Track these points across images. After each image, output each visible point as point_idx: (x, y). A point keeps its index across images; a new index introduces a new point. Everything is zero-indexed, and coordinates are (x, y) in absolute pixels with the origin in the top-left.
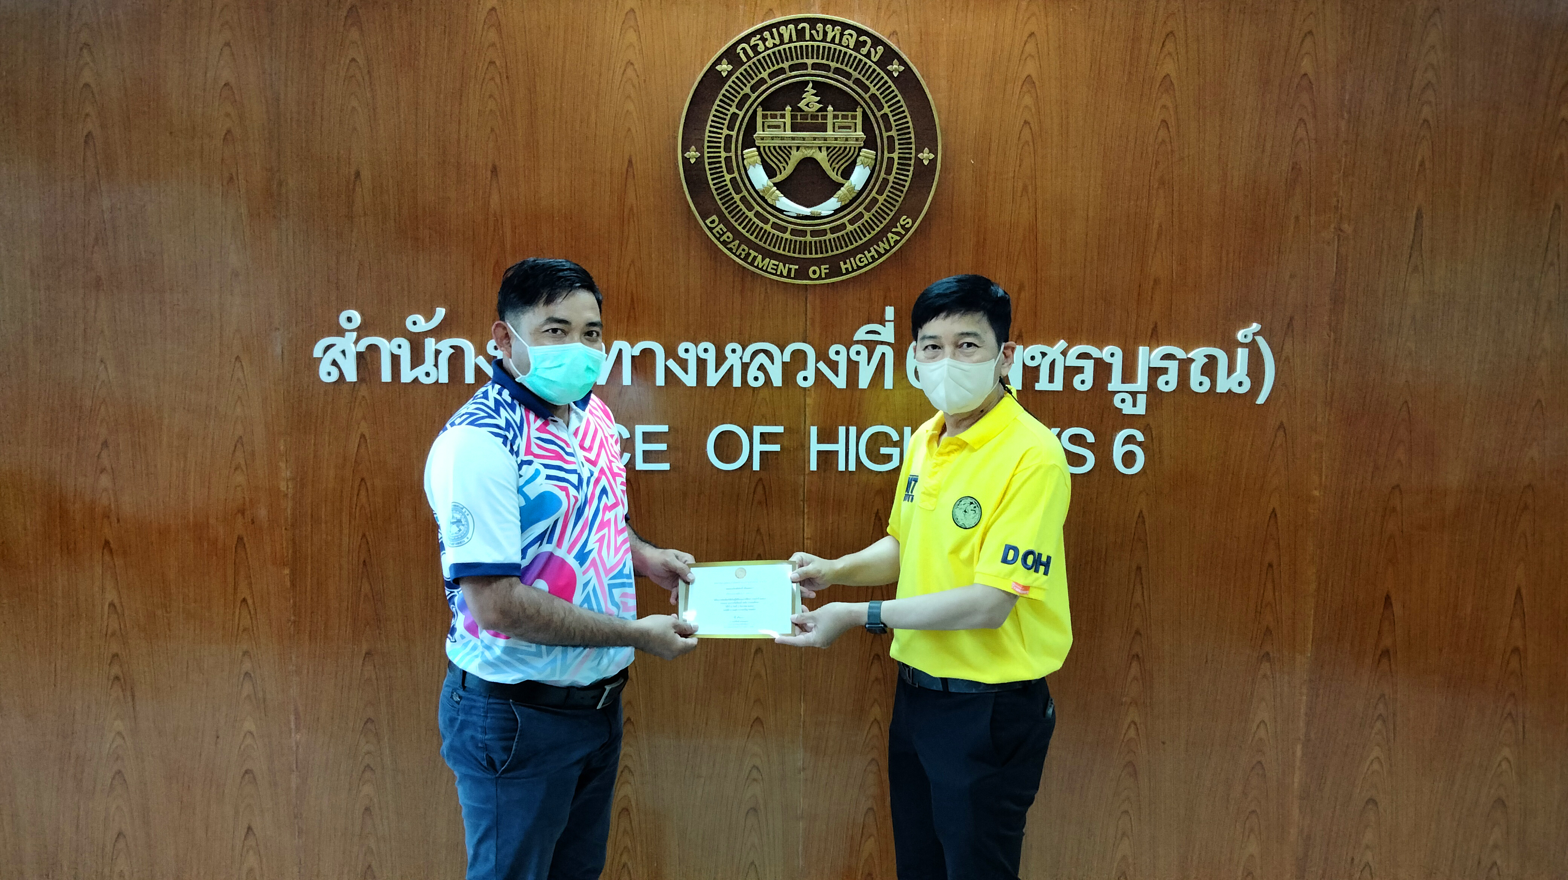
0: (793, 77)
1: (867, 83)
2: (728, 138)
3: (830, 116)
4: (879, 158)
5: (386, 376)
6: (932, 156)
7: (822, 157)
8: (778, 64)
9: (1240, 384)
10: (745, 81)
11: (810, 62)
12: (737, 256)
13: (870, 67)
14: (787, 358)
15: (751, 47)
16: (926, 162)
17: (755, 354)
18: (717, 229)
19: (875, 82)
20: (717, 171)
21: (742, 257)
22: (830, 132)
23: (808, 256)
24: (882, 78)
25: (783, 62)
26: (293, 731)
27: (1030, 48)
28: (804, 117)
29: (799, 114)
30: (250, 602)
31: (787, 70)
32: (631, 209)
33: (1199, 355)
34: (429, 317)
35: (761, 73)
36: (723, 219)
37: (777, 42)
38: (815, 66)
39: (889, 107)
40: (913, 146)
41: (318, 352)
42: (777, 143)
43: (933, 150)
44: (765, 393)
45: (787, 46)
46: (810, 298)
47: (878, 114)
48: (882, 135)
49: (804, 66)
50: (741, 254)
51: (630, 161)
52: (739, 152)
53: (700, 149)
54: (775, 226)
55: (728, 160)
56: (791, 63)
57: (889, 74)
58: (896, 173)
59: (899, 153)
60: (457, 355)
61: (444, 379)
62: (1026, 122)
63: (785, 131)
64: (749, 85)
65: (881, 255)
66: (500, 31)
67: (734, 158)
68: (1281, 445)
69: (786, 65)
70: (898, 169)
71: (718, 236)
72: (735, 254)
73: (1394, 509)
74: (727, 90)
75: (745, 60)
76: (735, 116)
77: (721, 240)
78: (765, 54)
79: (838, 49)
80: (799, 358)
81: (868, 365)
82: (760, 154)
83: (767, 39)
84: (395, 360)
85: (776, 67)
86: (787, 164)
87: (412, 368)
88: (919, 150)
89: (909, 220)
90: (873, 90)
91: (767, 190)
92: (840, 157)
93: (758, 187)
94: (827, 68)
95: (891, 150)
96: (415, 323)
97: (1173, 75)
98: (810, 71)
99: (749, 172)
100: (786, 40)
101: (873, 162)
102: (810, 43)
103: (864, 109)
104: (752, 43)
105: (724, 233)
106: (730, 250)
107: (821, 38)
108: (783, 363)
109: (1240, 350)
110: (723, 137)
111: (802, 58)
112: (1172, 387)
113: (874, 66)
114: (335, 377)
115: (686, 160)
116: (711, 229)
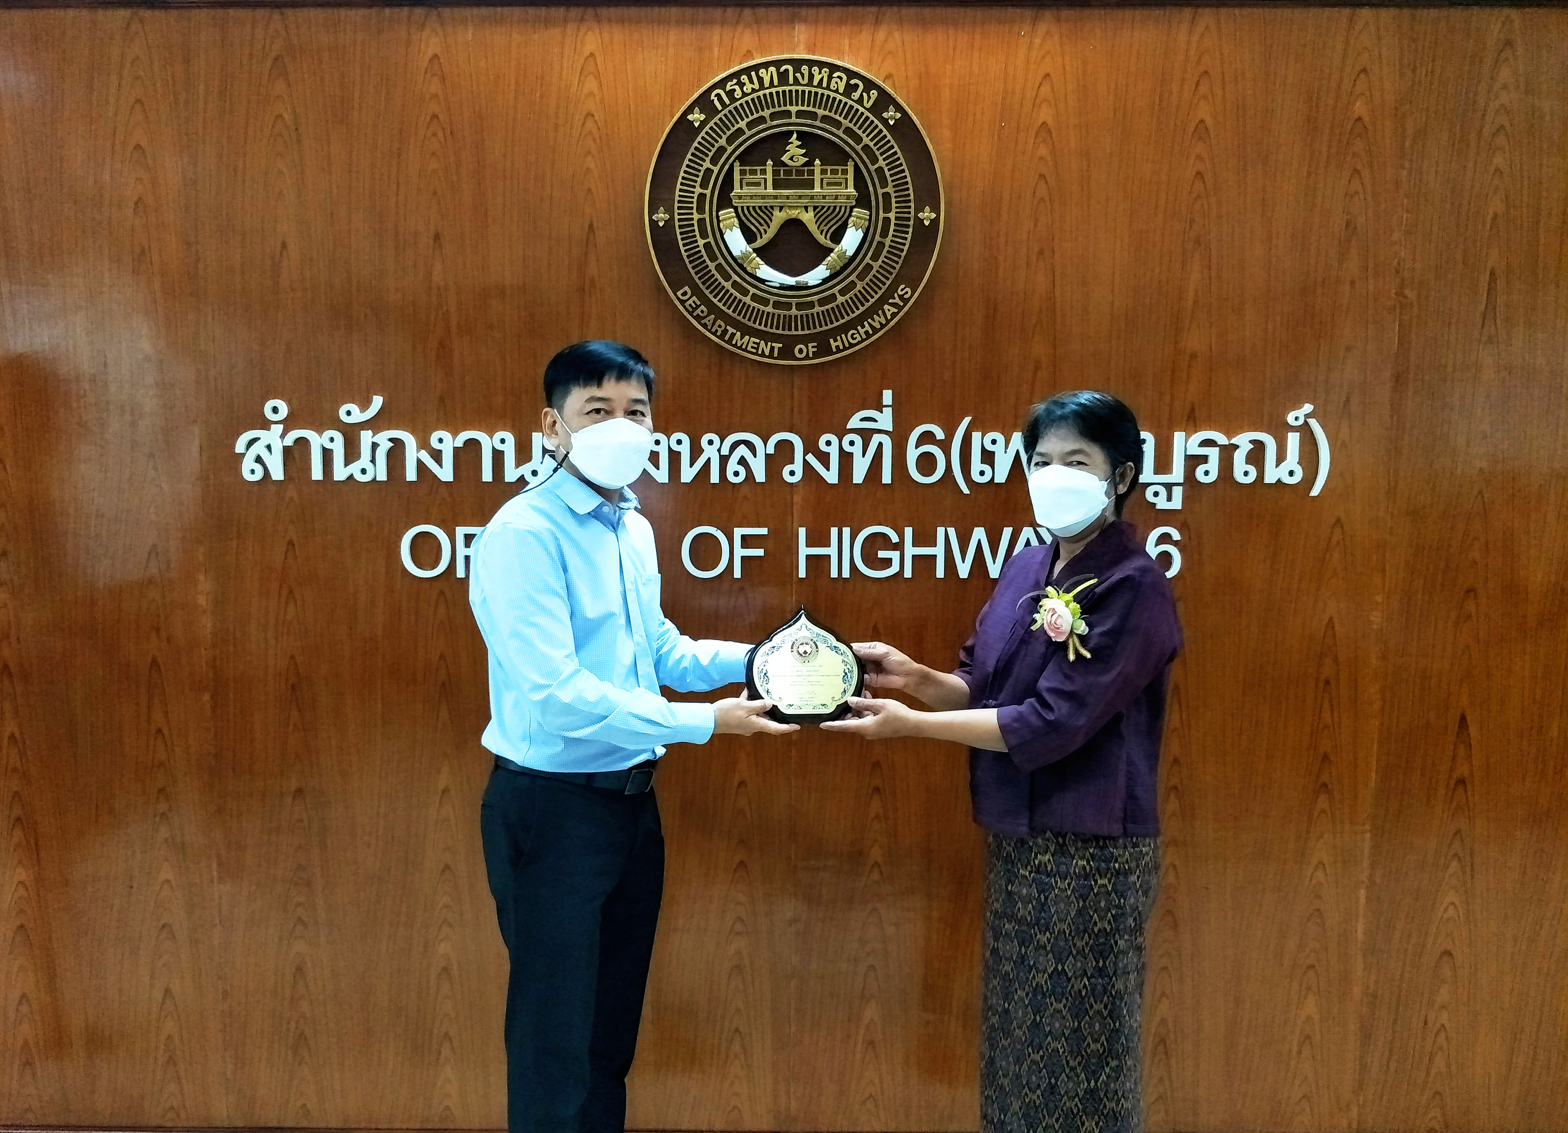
0: (775, 127)
1: (860, 132)
2: (702, 196)
3: (817, 171)
4: (873, 218)
5: (317, 474)
6: (933, 215)
7: (808, 218)
8: (757, 112)
9: (1291, 473)
10: (720, 132)
11: (794, 109)
12: (712, 333)
13: (862, 114)
14: (771, 450)
15: (727, 93)
16: (927, 223)
17: (734, 446)
18: (690, 302)
19: (868, 131)
20: (688, 236)
21: (719, 334)
22: (817, 189)
23: (794, 333)
24: (877, 126)
25: (763, 110)
26: (215, 879)
27: (1045, 89)
28: (788, 172)
29: (782, 169)
30: (166, 732)
31: (768, 119)
32: (593, 280)
33: (1244, 441)
34: (365, 405)
35: (738, 123)
36: (696, 291)
37: (757, 86)
38: (799, 114)
39: (884, 160)
40: (912, 204)
41: (240, 447)
42: (758, 203)
43: (936, 209)
44: (745, 490)
45: (767, 92)
46: (797, 382)
47: (872, 168)
48: (876, 191)
49: (788, 114)
50: (717, 331)
51: (591, 226)
52: (714, 214)
53: (670, 210)
54: (754, 298)
55: (701, 222)
56: (772, 110)
57: (885, 122)
58: (893, 236)
59: (896, 213)
60: (397, 450)
61: (382, 476)
62: (1042, 176)
63: (766, 188)
64: (724, 137)
65: (875, 331)
66: (443, 79)
67: (708, 220)
68: (1338, 543)
69: (766, 113)
70: (894, 231)
71: (691, 309)
72: (710, 331)
73: (1469, 617)
74: (699, 143)
75: (720, 107)
76: (709, 171)
77: (695, 314)
78: (743, 101)
79: (826, 94)
80: (785, 451)
81: (863, 456)
82: (738, 216)
83: (744, 84)
84: (327, 454)
85: (756, 116)
86: (769, 227)
87: (346, 465)
88: (919, 209)
89: (908, 289)
90: (866, 140)
91: (746, 256)
92: (830, 218)
93: (736, 253)
94: (813, 116)
95: (887, 209)
96: (349, 413)
97: (1209, 121)
98: (793, 119)
99: (725, 236)
100: (767, 84)
101: (867, 223)
102: (794, 88)
103: (856, 163)
104: (728, 88)
105: (698, 306)
106: (705, 326)
107: (806, 81)
108: (766, 454)
109: (1290, 435)
110: (696, 196)
111: (785, 105)
112: (1212, 477)
113: (867, 113)
114: (259, 475)
115: (653, 224)
116: (683, 302)
